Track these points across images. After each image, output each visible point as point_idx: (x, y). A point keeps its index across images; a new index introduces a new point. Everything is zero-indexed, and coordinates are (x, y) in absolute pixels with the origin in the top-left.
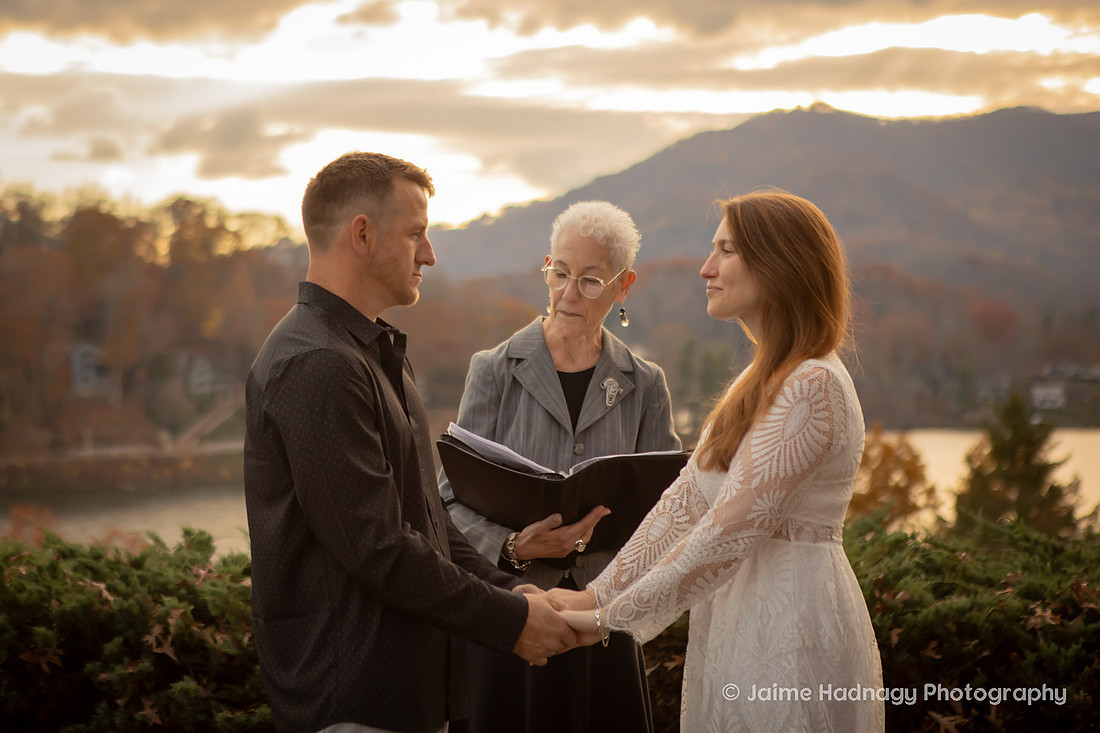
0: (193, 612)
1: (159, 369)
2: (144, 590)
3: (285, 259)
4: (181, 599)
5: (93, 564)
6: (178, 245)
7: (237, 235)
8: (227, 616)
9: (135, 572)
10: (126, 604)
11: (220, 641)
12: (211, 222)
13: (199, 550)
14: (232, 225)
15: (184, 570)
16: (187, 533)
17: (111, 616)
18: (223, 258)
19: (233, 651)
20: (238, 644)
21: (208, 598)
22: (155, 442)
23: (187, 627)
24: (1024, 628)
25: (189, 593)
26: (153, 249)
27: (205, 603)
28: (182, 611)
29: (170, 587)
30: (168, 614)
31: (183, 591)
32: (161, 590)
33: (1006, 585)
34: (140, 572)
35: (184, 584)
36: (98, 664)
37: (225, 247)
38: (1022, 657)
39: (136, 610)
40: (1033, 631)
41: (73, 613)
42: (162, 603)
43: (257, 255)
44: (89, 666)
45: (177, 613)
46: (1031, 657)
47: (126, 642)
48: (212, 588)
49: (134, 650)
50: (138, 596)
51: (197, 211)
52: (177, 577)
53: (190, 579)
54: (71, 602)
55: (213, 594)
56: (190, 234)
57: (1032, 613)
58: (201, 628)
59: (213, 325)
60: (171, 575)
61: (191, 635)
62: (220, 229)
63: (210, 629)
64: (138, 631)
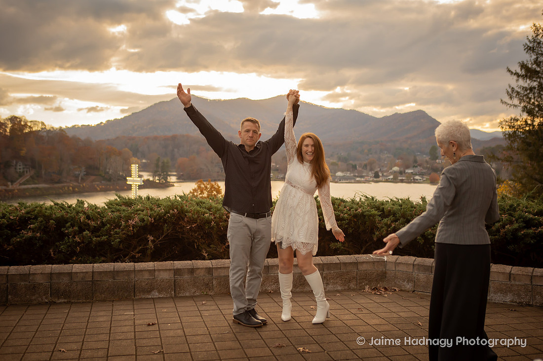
0: (86, 217)
4: (83, 214)
5: (62, 207)
8: (94, 218)
10: (71, 215)
11: (93, 223)
17: (67, 218)
19: (96, 225)
20: (97, 223)
22: (7, 185)
23: (85, 220)
25: (85, 213)
27: (88, 215)
28: (84, 217)
29: (80, 211)
30: (80, 218)
32: (78, 213)
35: (83, 211)
36: (65, 229)
39: (73, 217)
41: (58, 217)
42: (78, 215)
44: (63, 229)
45: (82, 217)
47: (71, 224)
49: (72, 226)
50: (73, 214)
54: (59, 215)
60: (80, 209)
61: (85, 222)
63: (90, 221)
64: (74, 221)
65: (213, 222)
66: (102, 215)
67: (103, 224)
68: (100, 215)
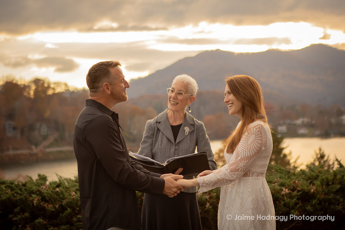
0: (41, 199)
1: (31, 128)
2: (26, 193)
3: (68, 95)
4: (37, 195)
5: (11, 186)
6: (36, 92)
7: (54, 89)
8: (51, 199)
9: (24, 188)
10: (21, 197)
11: (50, 207)
12: (46, 85)
13: (43, 180)
14: (52, 86)
15: (38, 186)
16: (39, 175)
17: (16, 201)
18: (50, 96)
19: (53, 210)
20: (55, 208)
21: (46, 194)
22: (31, 149)
23: (39, 203)
24: (280, 194)
25: (39, 193)
26: (29, 93)
27: (45, 196)
28: (38, 199)
29: (34, 191)
30: (33, 200)
31: (38, 193)
33: (275, 183)
34: (25, 188)
35: (39, 190)
36: (13, 215)
37: (50, 92)
38: (280, 203)
39: (24, 199)
40: (283, 195)
42: (32, 196)
43: (59, 94)
44: (10, 216)
45: (36, 199)
46: (282, 203)
47: (21, 208)
48: (47, 191)
49: (23, 210)
50: (24, 195)
51: (42, 82)
52: (36, 189)
53: (40, 189)
54: (4, 197)
55: (47, 193)
56: (40, 89)
57: (282, 190)
58: (43, 204)
59: (47, 114)
60: (35, 188)
61: (41, 205)
62: (49, 87)
63: (47, 204)
64: (24, 205)
65: (208, 204)
66: (61, 196)
67: (63, 208)
68: (58, 195)
